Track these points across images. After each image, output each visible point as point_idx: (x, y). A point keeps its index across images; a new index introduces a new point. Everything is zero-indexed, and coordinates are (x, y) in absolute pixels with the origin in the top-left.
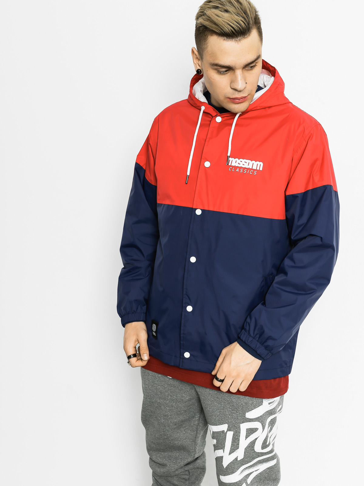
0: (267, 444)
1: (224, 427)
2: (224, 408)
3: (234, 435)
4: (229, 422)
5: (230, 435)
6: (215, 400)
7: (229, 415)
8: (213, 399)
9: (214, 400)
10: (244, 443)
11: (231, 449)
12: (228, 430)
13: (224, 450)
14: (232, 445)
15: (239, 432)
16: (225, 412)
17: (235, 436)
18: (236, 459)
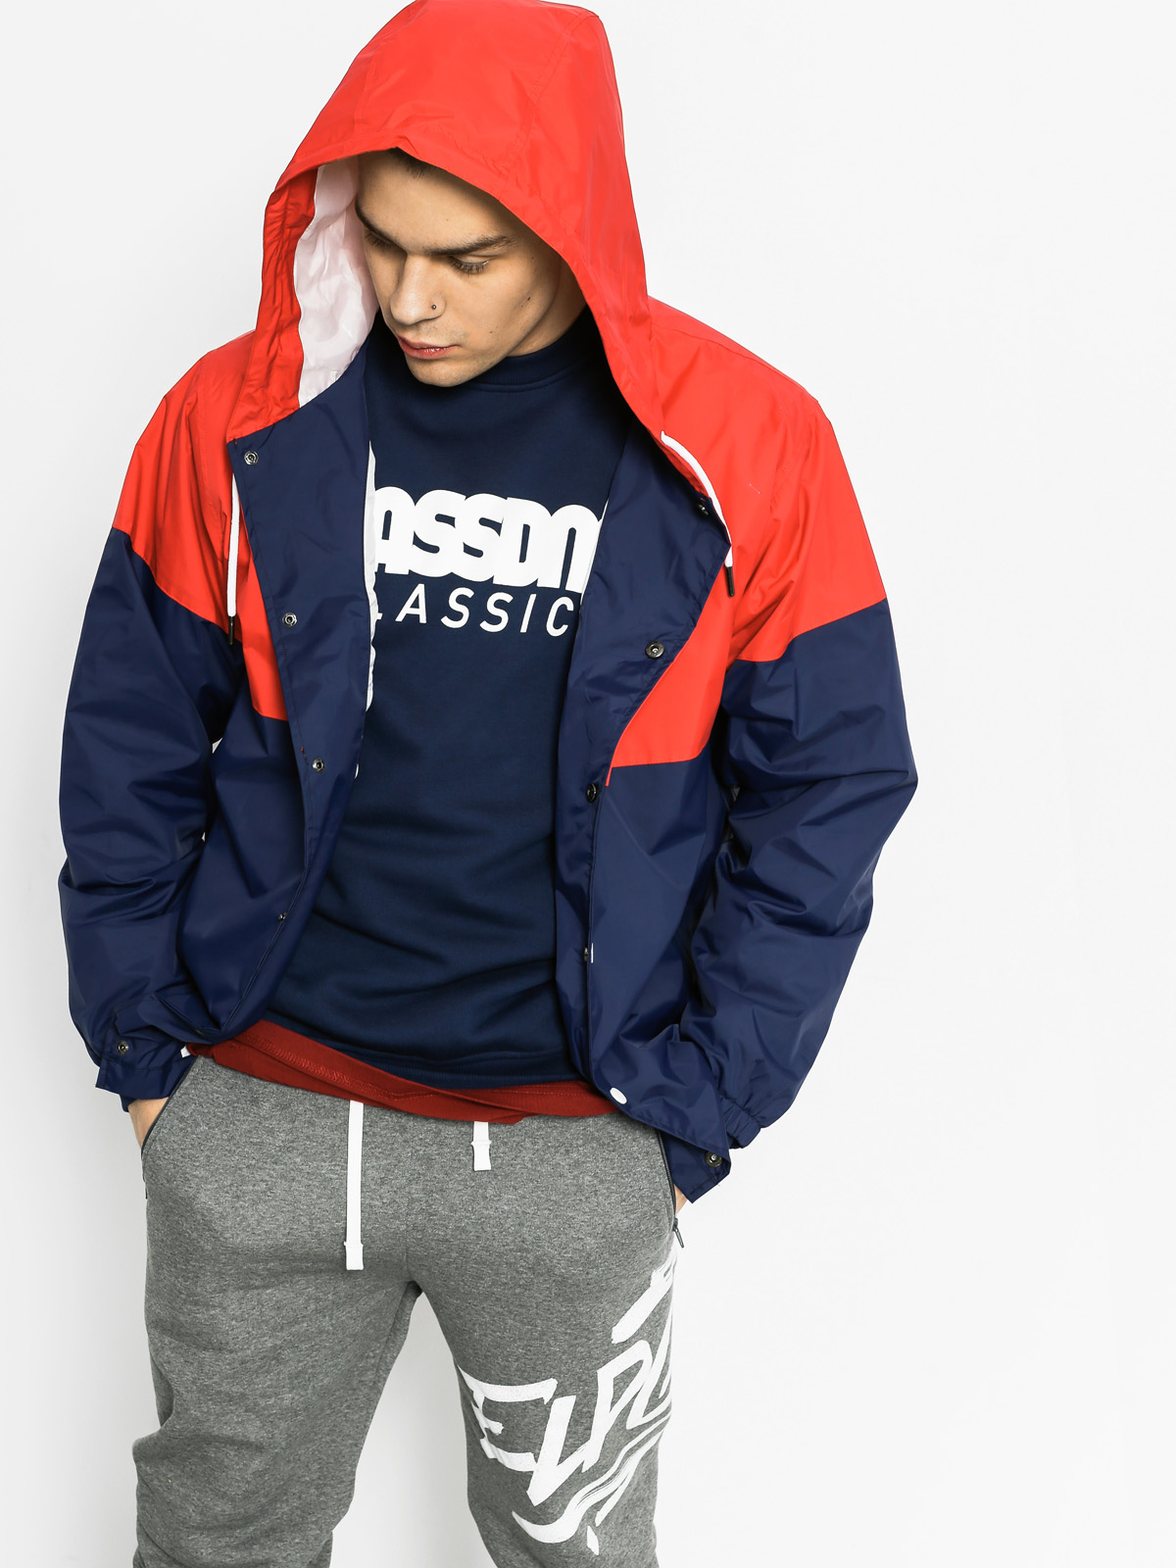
0: (661, 1395)
2: (544, 1335)
6: (510, 1312)
8: (501, 1310)
9: (505, 1313)
11: (565, 1445)
12: (556, 1395)
14: (570, 1433)
15: (592, 1394)
16: (549, 1345)
17: (579, 1408)
18: (580, 1468)
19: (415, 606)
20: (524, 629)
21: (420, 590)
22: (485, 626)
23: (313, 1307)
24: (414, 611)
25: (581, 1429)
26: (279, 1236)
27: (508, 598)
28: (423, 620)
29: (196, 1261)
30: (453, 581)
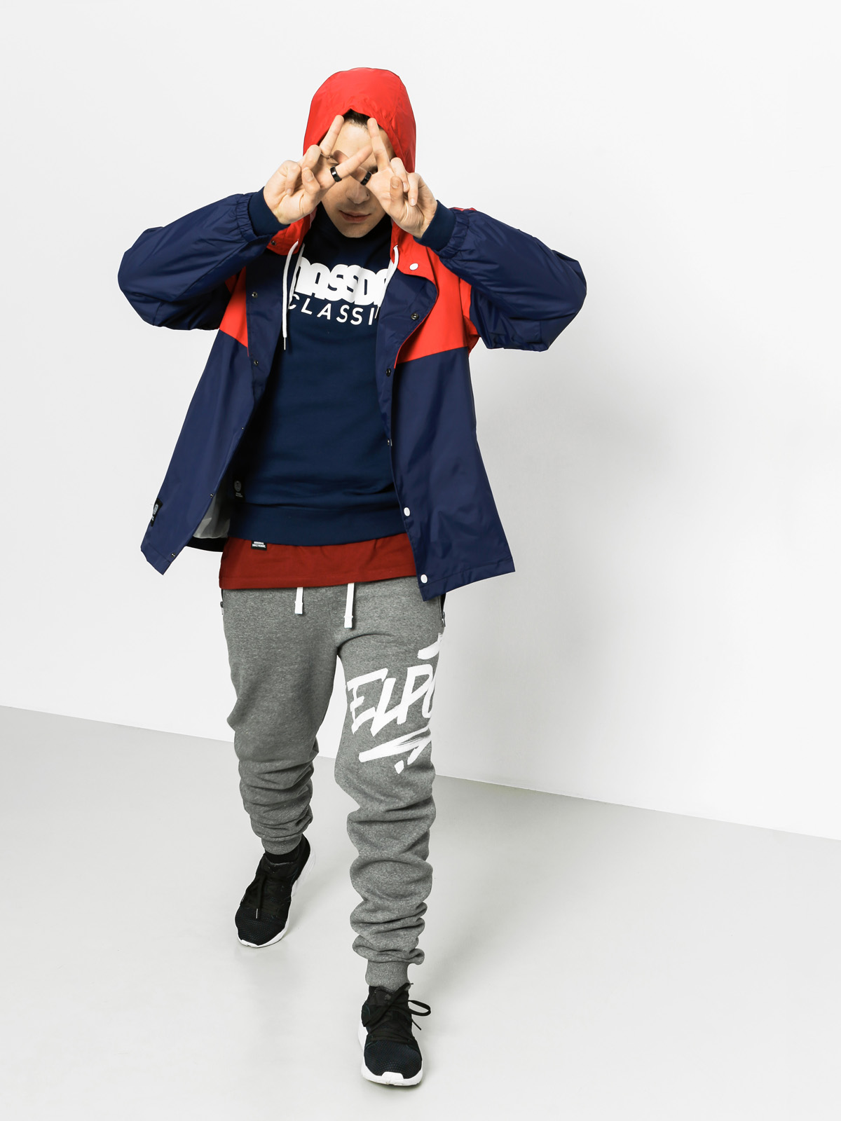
1: (382, 673)
3: (396, 683)
4: (390, 665)
5: (389, 684)
7: (393, 655)
10: (409, 697)
12: (387, 677)
13: (376, 708)
18: (395, 721)
19: (326, 312)
20: (370, 323)
21: (329, 306)
22: (352, 322)
23: (299, 659)
24: (325, 314)
25: (397, 697)
26: (280, 617)
27: (361, 310)
28: (329, 318)
29: (247, 632)
30: (342, 302)
